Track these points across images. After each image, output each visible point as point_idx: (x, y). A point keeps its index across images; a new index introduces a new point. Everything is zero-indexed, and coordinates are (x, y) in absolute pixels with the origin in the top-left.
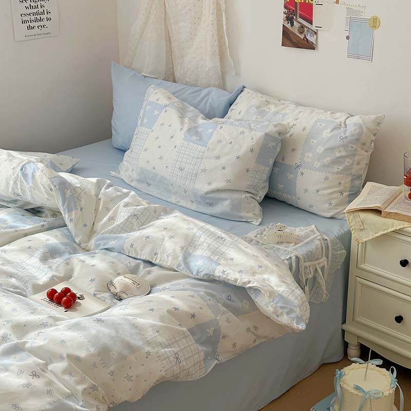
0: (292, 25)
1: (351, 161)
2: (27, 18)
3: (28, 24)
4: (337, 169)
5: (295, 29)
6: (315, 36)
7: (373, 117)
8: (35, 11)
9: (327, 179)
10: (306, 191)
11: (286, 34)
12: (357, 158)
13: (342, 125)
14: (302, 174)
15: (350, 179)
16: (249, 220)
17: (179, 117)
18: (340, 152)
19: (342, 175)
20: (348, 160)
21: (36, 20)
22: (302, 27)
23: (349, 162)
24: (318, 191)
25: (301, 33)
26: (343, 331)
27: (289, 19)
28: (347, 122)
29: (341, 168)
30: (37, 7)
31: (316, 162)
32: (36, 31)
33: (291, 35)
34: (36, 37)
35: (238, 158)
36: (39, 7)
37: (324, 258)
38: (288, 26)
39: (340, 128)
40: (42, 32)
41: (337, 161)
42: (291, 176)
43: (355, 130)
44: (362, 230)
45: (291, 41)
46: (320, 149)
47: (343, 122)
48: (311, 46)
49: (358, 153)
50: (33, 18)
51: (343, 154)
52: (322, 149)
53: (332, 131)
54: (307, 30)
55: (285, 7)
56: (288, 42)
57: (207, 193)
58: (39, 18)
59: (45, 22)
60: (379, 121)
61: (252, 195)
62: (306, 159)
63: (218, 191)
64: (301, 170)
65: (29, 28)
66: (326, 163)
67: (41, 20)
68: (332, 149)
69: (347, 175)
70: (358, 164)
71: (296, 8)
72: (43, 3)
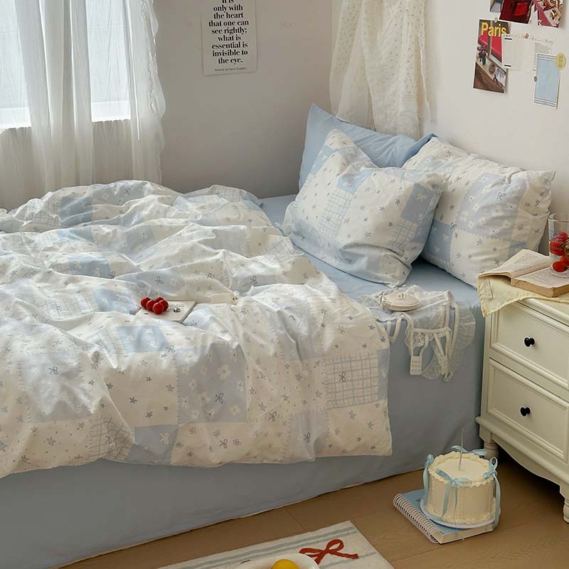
0: (484, 63)
1: (510, 224)
2: (220, 50)
3: (220, 57)
4: (492, 232)
5: (486, 69)
6: (505, 77)
7: (541, 173)
8: (229, 42)
9: (480, 242)
10: (459, 255)
11: (478, 73)
12: (518, 221)
13: (506, 180)
14: (456, 236)
15: (508, 245)
16: (385, 282)
17: (343, 163)
18: (497, 211)
19: (498, 240)
20: (506, 222)
21: (230, 53)
22: (493, 65)
23: (507, 225)
24: (470, 256)
25: (492, 73)
26: (478, 426)
27: (482, 56)
28: (512, 178)
29: (497, 230)
30: (231, 38)
31: (471, 222)
32: (229, 65)
33: (482, 75)
34: (228, 72)
35: (382, 209)
36: (235, 38)
37: (447, 328)
38: (480, 64)
39: (503, 184)
40: (235, 66)
41: (493, 222)
42: (446, 238)
43: (516, 187)
44: (490, 300)
45: (482, 82)
46: (476, 207)
47: (508, 177)
48: (499, 88)
49: (519, 214)
50: (226, 50)
51: (501, 214)
52: (478, 207)
53: (492, 186)
54: (498, 70)
55: (480, 42)
56: (479, 84)
57: (346, 247)
58: (233, 51)
59: (240, 56)
60: (546, 177)
61: (396, 255)
62: (461, 218)
63: (356, 245)
64: (456, 230)
65: (221, 61)
66: (481, 224)
67: (236, 53)
68: (488, 208)
69: (504, 240)
70: (520, 228)
71: (489, 43)
72: (239, 35)
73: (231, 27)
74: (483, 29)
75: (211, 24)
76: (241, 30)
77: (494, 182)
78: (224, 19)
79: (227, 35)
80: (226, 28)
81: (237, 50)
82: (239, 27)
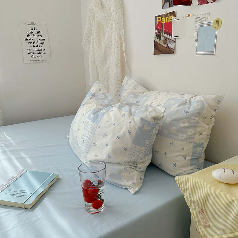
0: (160, 39)
1: (193, 132)
2: (32, 52)
3: (32, 55)
4: (181, 137)
5: (161, 42)
6: (174, 44)
7: (214, 96)
8: (36, 48)
9: (173, 144)
11: (156, 46)
12: (199, 129)
13: (188, 102)
15: (192, 145)
18: (184, 123)
19: (185, 142)
20: (190, 130)
21: (37, 53)
22: (166, 39)
23: (191, 132)
24: (165, 153)
25: (165, 44)
27: (158, 36)
28: (191, 100)
29: (185, 136)
30: (37, 46)
31: (165, 131)
32: (37, 58)
33: (159, 46)
34: (36, 62)
36: (39, 46)
38: (157, 40)
39: (185, 105)
40: (40, 59)
41: (181, 131)
43: (197, 106)
45: (159, 50)
47: (188, 100)
48: (170, 51)
49: (199, 125)
50: (35, 52)
51: (187, 125)
52: (170, 120)
53: (179, 106)
54: (169, 41)
55: (156, 29)
56: (157, 52)
59: (42, 54)
60: (218, 99)
66: (173, 132)
67: (40, 53)
68: (177, 120)
69: (189, 142)
70: (200, 134)
71: (162, 28)
72: (41, 45)
73: (36, 41)
74: (158, 21)
75: (26, 39)
76: (41, 43)
77: (179, 103)
78: (33, 38)
79: (35, 45)
80: (34, 41)
81: (40, 51)
82: (40, 41)
